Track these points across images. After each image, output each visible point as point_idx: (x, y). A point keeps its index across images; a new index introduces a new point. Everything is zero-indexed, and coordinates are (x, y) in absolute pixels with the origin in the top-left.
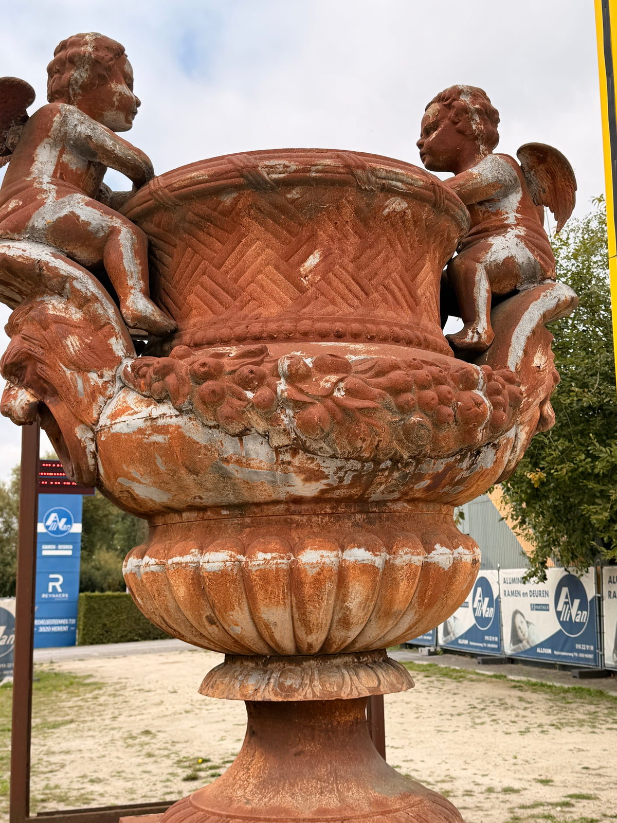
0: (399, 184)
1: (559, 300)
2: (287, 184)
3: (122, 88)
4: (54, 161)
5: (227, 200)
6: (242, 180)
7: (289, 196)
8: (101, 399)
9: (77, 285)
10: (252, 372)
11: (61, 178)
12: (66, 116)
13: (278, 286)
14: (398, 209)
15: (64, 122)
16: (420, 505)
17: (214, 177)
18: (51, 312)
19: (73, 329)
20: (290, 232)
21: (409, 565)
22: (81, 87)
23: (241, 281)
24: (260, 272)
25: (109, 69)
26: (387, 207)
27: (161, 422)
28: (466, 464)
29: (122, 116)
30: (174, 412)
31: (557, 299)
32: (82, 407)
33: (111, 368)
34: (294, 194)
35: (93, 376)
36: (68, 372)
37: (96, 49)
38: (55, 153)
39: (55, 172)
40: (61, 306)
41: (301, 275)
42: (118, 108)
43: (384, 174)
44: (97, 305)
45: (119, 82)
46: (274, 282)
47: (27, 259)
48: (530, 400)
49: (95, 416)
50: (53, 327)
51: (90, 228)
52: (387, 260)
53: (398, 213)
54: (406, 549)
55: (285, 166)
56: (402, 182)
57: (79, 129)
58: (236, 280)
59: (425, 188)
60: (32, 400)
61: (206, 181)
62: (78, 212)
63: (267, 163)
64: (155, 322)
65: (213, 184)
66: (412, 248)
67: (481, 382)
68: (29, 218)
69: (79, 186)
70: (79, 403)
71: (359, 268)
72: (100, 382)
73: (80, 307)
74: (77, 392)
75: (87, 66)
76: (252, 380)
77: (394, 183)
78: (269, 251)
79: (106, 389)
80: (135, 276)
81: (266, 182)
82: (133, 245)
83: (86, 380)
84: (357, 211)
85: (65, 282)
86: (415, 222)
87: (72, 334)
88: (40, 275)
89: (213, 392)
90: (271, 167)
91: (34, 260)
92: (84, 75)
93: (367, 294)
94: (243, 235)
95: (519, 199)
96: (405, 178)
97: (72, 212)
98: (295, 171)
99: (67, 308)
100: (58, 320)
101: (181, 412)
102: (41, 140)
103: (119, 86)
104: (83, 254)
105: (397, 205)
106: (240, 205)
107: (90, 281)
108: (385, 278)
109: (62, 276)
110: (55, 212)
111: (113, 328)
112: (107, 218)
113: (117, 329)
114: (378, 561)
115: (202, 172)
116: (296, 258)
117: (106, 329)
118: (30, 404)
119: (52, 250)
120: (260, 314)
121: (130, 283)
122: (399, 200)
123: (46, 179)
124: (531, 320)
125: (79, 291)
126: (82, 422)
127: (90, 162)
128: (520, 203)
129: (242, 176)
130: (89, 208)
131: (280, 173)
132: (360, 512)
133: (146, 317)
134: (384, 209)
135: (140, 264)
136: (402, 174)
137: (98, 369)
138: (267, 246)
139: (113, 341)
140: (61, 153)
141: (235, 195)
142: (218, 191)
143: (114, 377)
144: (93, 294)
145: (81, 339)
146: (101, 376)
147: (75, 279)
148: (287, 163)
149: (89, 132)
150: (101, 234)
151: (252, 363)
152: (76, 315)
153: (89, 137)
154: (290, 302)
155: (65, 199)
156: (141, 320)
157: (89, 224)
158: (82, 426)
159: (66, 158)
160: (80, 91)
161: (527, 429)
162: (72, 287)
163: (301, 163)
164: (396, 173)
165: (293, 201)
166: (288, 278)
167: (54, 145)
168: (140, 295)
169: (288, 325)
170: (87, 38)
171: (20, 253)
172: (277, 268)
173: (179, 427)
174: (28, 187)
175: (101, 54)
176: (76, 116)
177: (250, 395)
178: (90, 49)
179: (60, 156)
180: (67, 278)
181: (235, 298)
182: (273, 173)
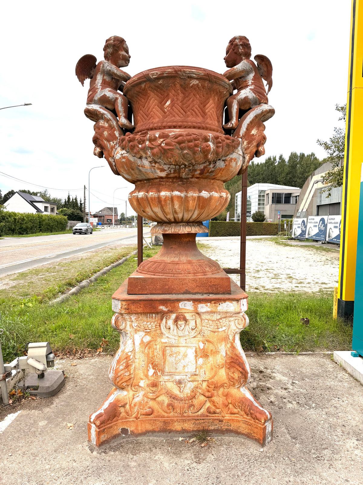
0: (194, 75)
1: (263, 110)
2: (158, 79)
3: (124, 53)
4: (102, 78)
5: (143, 86)
6: (145, 79)
7: (159, 83)
8: (114, 149)
9: (106, 116)
10: (140, 139)
11: (104, 84)
12: (104, 64)
13: (158, 112)
14: (195, 83)
15: (103, 66)
16: (201, 179)
17: (139, 79)
18: (100, 125)
19: (105, 129)
20: (161, 94)
21: (192, 196)
22: (111, 54)
23: (149, 111)
24: (154, 108)
25: (118, 47)
26: (191, 83)
27: (124, 155)
28: (212, 166)
29: (124, 62)
30: (126, 152)
31: (262, 110)
32: (110, 152)
33: (116, 140)
34: (161, 82)
35: (111, 143)
36: (105, 142)
37: (114, 41)
38: (102, 76)
39: (102, 82)
40: (103, 123)
41: (165, 108)
42: (122, 59)
43: (188, 72)
44: (111, 122)
45: (122, 51)
46: (157, 111)
47: (93, 109)
48: (249, 145)
49: (113, 154)
50: (101, 129)
51: (110, 98)
52: (193, 101)
53: (195, 85)
54: (191, 192)
55: (157, 73)
56: (195, 74)
57: (107, 68)
58: (148, 111)
59: (205, 75)
60: (100, 150)
61: (137, 81)
62: (106, 94)
63: (152, 73)
64: (127, 126)
65: (139, 81)
66: (204, 96)
67: (211, 139)
68: (93, 97)
69: (110, 86)
70: (109, 151)
71: (183, 104)
72: (113, 144)
73: (107, 122)
74: (108, 148)
75: (112, 47)
76: (140, 141)
77: (192, 75)
78: (156, 101)
79: (115, 146)
80: (122, 112)
81: (151, 79)
82: (121, 102)
83: (110, 144)
84: (181, 85)
85: (103, 115)
86: (203, 88)
87: (105, 131)
88: (97, 114)
89: (132, 145)
90: (153, 74)
91: (95, 109)
92: (111, 50)
93: (186, 113)
94: (149, 97)
95: (253, 75)
96: (196, 73)
97: (105, 94)
98: (160, 74)
99: (104, 123)
100: (102, 127)
101: (127, 152)
102: (98, 73)
103: (122, 52)
104: (109, 107)
105: (195, 82)
106: (146, 87)
107: (109, 115)
108: (192, 107)
109: (102, 114)
110: (100, 95)
111: (115, 128)
112: (115, 95)
113: (116, 128)
114: (183, 195)
115: (136, 78)
116: (163, 103)
117: (113, 129)
118: (99, 152)
119: (100, 106)
120: (153, 121)
121: (120, 114)
122: (195, 80)
123: (99, 84)
124: (250, 118)
125: (106, 118)
126: (111, 156)
127: (112, 78)
128: (253, 77)
129: (145, 78)
130: (109, 92)
131: (156, 75)
132: (180, 181)
133: (124, 124)
134: (190, 84)
135: (124, 108)
136: (195, 72)
137: (112, 141)
138: (155, 100)
139: (115, 132)
140: (104, 76)
141: (145, 84)
142: (140, 83)
143: (116, 143)
144: (110, 118)
145: (108, 132)
146: (113, 143)
147: (105, 114)
148: (157, 72)
149: (110, 69)
150: (113, 100)
151: (142, 137)
152: (106, 125)
153: (110, 70)
154: (162, 117)
155: (103, 90)
156: (123, 125)
157: (109, 97)
158: (111, 158)
159: (105, 77)
160: (111, 55)
161: (249, 155)
162: (104, 117)
163: (161, 72)
164: (193, 72)
165: (161, 84)
166: (161, 109)
167: (101, 74)
168: (123, 118)
169: (160, 124)
171: (91, 108)
172: (158, 106)
173: (127, 157)
174: (94, 88)
175: (115, 42)
176: (107, 64)
177: (140, 146)
178: (112, 42)
179: (103, 77)
180: (103, 114)
181: (147, 117)
182: (154, 76)
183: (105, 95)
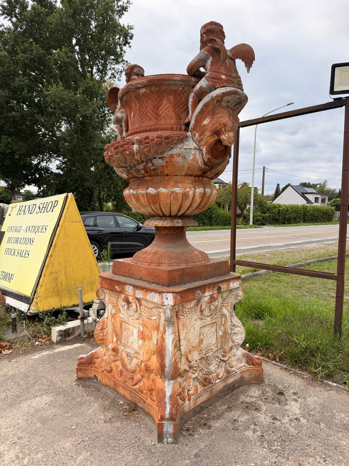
0: (139, 85)
1: (212, 97)
2: (123, 96)
14: (143, 92)
20: (129, 108)
25: (130, 74)
26: (140, 93)
28: (150, 165)
31: (211, 97)
34: (125, 98)
39: (121, 106)
41: (131, 119)
43: (135, 85)
45: (133, 76)
52: (147, 107)
53: (144, 93)
54: (140, 189)
56: (140, 84)
59: (148, 82)
62: (118, 115)
66: (156, 100)
67: (135, 142)
71: (140, 112)
77: (138, 86)
80: (124, 127)
82: (124, 119)
84: (135, 97)
86: (152, 93)
93: (142, 119)
95: (211, 61)
96: (140, 83)
105: (143, 90)
108: (146, 113)
110: (115, 117)
112: (122, 114)
114: (135, 193)
116: (131, 114)
121: (123, 129)
122: (143, 89)
123: (118, 108)
128: (211, 63)
130: (119, 113)
132: (139, 180)
134: (140, 94)
135: (125, 124)
136: (139, 82)
157: (119, 117)
164: (138, 83)
165: (125, 100)
168: (124, 132)
183: (117, 117)
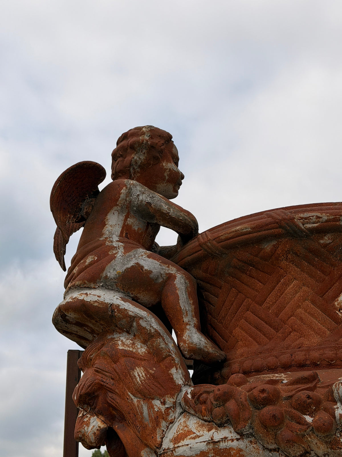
2: (320, 231)
3: (171, 165)
4: (121, 223)
5: (268, 247)
6: (280, 230)
7: (322, 242)
8: (164, 424)
9: (143, 323)
10: (309, 397)
11: (126, 237)
12: (130, 189)
13: (316, 318)
15: (129, 193)
17: (257, 229)
18: (121, 347)
19: (138, 362)
20: (323, 272)
22: (140, 166)
23: (282, 315)
24: (299, 307)
25: (161, 152)
27: (222, 445)
29: (171, 187)
30: (235, 436)
32: (148, 432)
33: (172, 395)
34: (326, 240)
35: (157, 403)
36: (135, 400)
37: (151, 137)
38: (122, 218)
39: (122, 232)
40: (129, 342)
41: (336, 309)
42: (168, 181)
44: (159, 340)
45: (168, 161)
46: (312, 315)
47: (102, 303)
49: (159, 439)
50: (123, 360)
51: (151, 276)
55: (318, 217)
57: (141, 198)
58: (277, 315)
60: (102, 426)
61: (250, 233)
62: (142, 263)
63: (302, 215)
64: (208, 353)
65: (255, 234)
68: (103, 269)
69: (140, 243)
70: (145, 427)
72: (163, 408)
73: (145, 342)
74: (143, 417)
75: (144, 151)
76: (309, 405)
78: (305, 288)
79: (168, 414)
80: (190, 313)
81: (302, 231)
82: (186, 288)
83: (151, 407)
85: (132, 322)
87: (139, 366)
88: (112, 316)
89: (274, 416)
90: (306, 218)
91: (107, 304)
92: (142, 157)
94: (282, 276)
97: (137, 264)
98: (327, 221)
99: (133, 344)
100: (127, 354)
101: (242, 435)
102: (111, 208)
103: (169, 164)
104: (144, 297)
106: (279, 251)
107: (153, 320)
109: (130, 317)
110: (124, 264)
111: (173, 360)
112: (165, 267)
113: (177, 360)
115: (246, 225)
116: (330, 293)
117: (167, 361)
118: (100, 430)
119: (121, 295)
120: (302, 344)
121: (186, 320)
123: (115, 238)
125: (144, 328)
126: (147, 446)
127: (148, 224)
129: (280, 227)
130: (150, 260)
131: (314, 223)
133: (200, 349)
135: (193, 304)
137: (161, 396)
138: (304, 285)
139: (173, 371)
140: (127, 217)
141: (274, 243)
142: (260, 240)
143: (175, 403)
144: (156, 331)
145: (146, 370)
146: (164, 403)
147: (141, 318)
148: (319, 215)
149: (149, 200)
150: (160, 280)
151: (307, 389)
152: (141, 349)
153: (149, 204)
154: (328, 332)
155: (131, 253)
157: (150, 272)
158: (147, 449)
159: (130, 221)
160: (139, 170)
162: (139, 325)
163: (331, 214)
165: (325, 246)
166: (324, 311)
167: (120, 212)
168: (194, 330)
169: (329, 353)
170: (144, 129)
171: (96, 298)
172: (313, 302)
173: (241, 450)
174: (101, 245)
175: (156, 141)
176: (139, 188)
177: (309, 419)
178: (146, 137)
179: (126, 220)
180: (136, 318)
181: (277, 330)
182: (307, 223)
183: (138, 268)
